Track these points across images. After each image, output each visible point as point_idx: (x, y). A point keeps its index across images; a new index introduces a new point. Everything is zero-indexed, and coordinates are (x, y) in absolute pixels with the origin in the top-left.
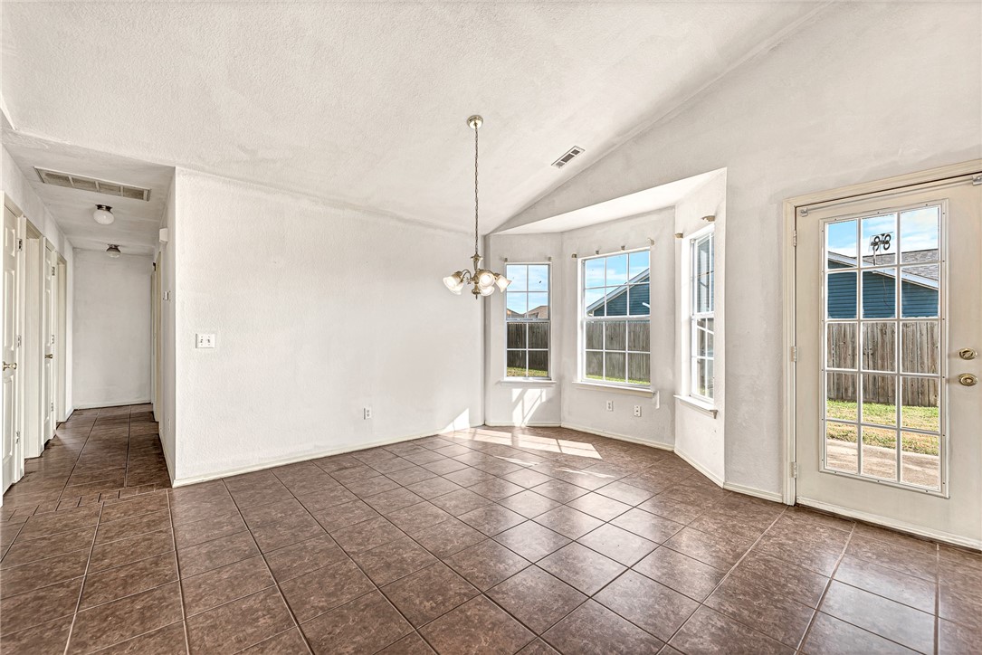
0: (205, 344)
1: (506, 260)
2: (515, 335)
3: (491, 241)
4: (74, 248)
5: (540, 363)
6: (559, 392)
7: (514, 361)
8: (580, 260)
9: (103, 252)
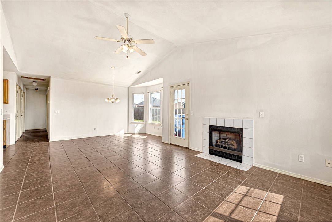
0: (57, 113)
1: (133, 93)
2: (136, 112)
3: (130, 88)
4: (26, 89)
5: (142, 118)
6: (146, 125)
7: (136, 118)
8: (150, 94)
9: (34, 89)
